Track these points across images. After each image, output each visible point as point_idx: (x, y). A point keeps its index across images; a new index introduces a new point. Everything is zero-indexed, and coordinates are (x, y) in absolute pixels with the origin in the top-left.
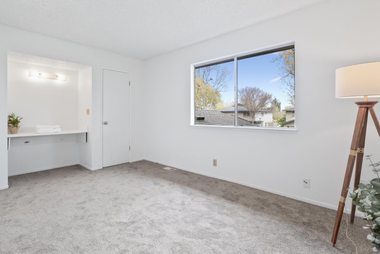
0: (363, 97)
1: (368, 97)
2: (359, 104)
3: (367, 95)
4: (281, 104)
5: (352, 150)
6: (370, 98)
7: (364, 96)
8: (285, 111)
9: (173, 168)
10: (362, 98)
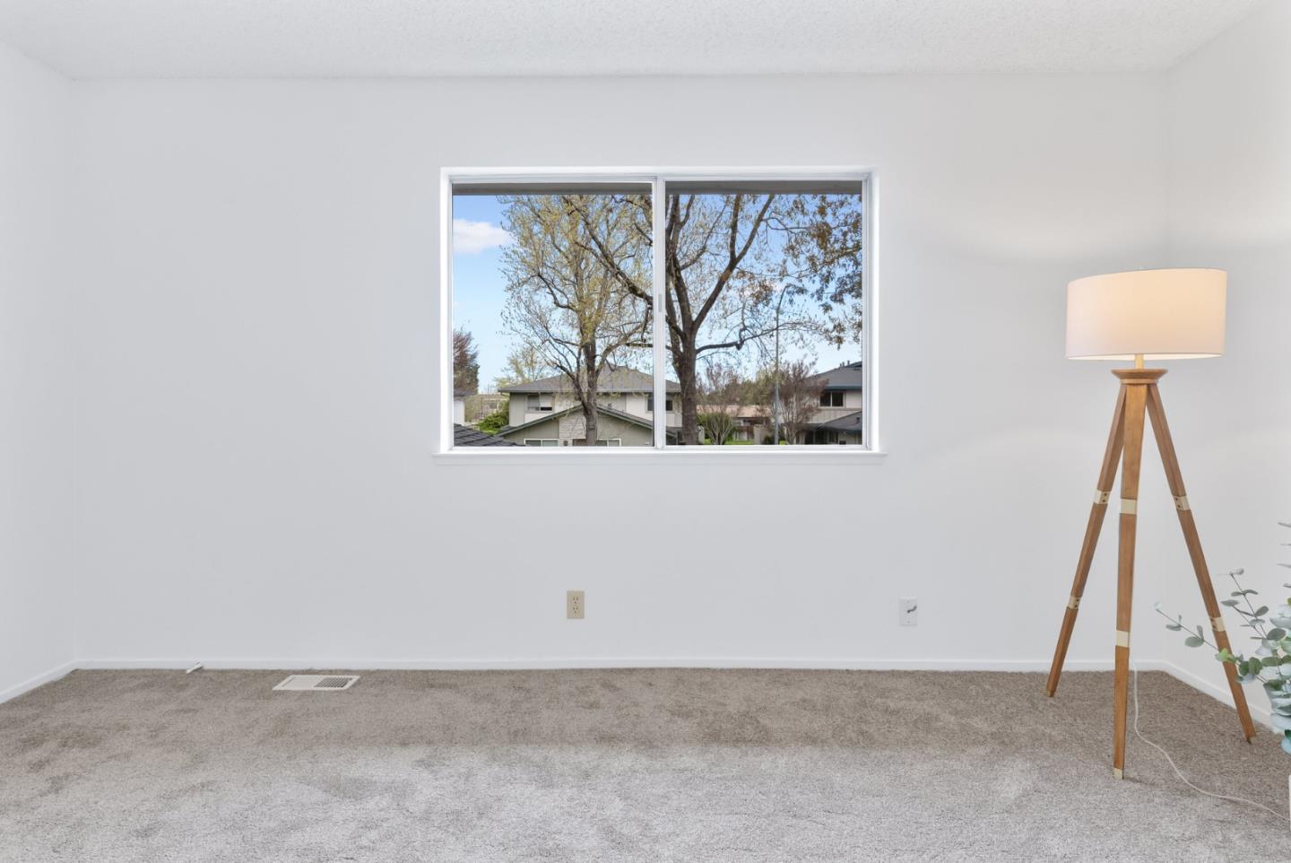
0: (1132, 358)
1: (1146, 357)
2: (1122, 375)
3: (1143, 354)
4: (479, 370)
5: (1124, 500)
6: (1150, 361)
7: (1136, 354)
8: (509, 394)
9: (331, 672)
10: (1129, 361)
